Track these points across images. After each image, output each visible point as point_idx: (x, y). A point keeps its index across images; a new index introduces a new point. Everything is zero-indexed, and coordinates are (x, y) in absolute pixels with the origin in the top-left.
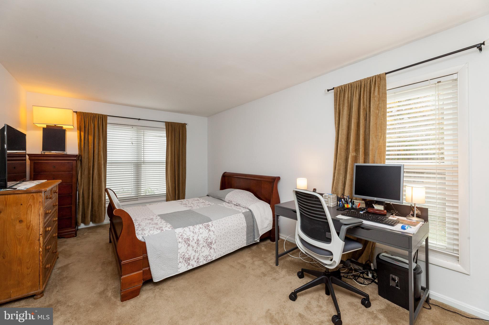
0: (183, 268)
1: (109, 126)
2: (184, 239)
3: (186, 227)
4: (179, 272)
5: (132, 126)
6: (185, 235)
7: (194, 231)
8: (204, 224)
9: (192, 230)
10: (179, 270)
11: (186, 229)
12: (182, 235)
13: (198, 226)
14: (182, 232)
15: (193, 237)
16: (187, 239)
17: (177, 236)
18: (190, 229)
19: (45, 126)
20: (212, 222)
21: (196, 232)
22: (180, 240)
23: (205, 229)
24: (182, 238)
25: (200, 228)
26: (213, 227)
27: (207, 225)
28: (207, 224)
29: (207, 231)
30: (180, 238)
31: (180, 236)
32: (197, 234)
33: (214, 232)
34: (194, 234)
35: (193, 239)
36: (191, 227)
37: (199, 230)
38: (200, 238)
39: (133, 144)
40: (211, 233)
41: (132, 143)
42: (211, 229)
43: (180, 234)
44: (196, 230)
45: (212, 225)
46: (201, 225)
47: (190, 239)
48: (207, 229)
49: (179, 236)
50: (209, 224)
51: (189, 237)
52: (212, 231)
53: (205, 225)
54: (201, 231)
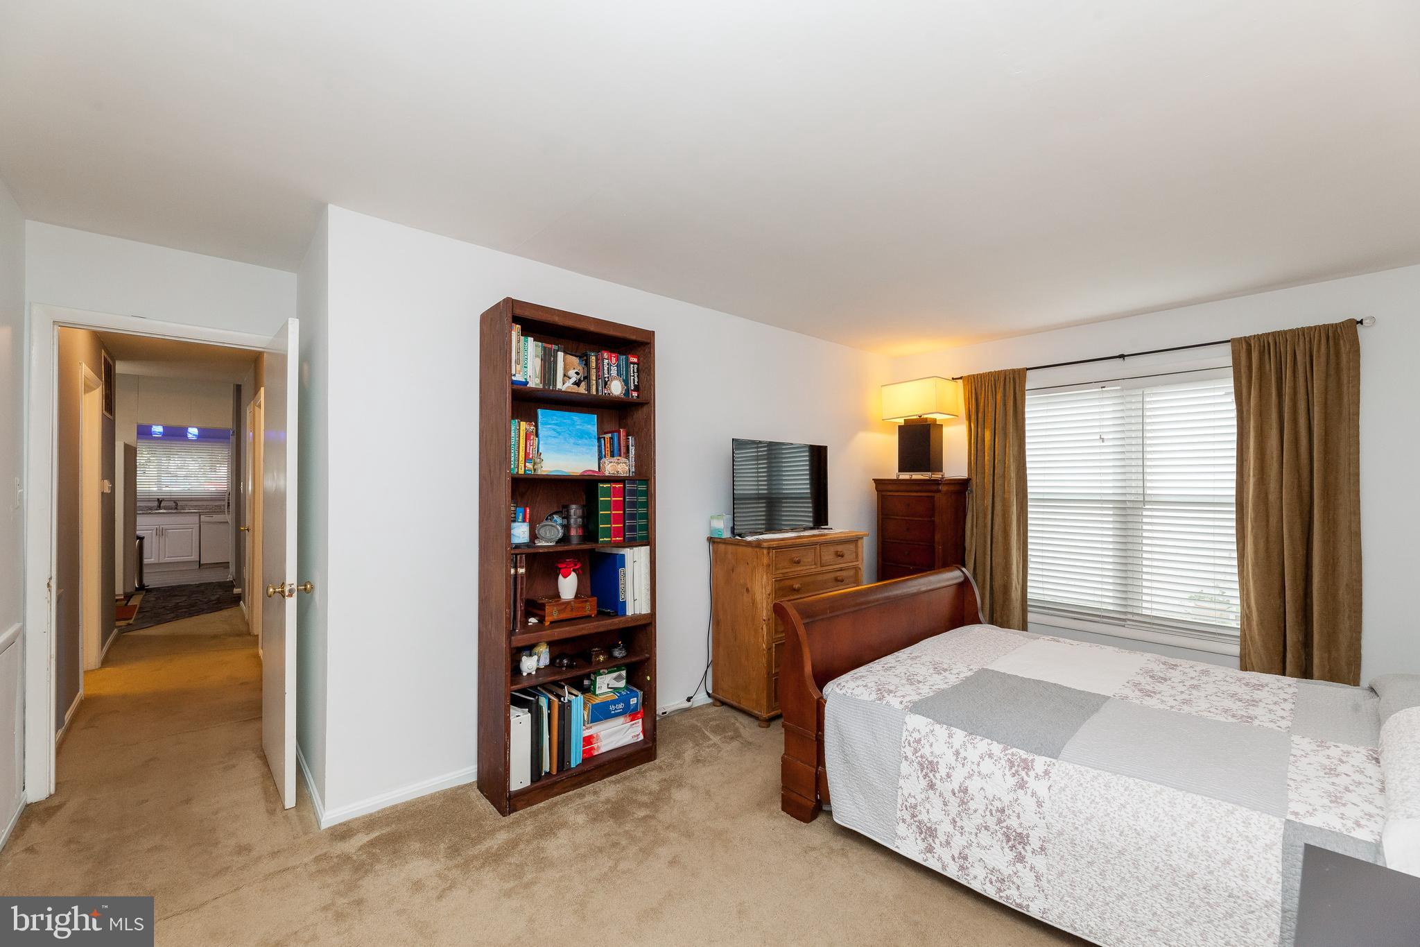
0: (911, 849)
1: (1030, 399)
2: (922, 757)
3: (945, 726)
4: (897, 847)
5: (1102, 383)
6: (927, 746)
7: (962, 751)
8: (1014, 750)
9: (957, 745)
10: (898, 842)
11: (941, 731)
12: (919, 741)
13: (983, 745)
14: (923, 733)
15: (950, 768)
16: (931, 763)
17: (905, 734)
18: (950, 736)
19: (901, 422)
20: (1054, 761)
21: (965, 758)
22: (909, 751)
23: (1007, 771)
24: (916, 751)
25: (991, 756)
26: (1045, 783)
27: (1025, 761)
28: (1024, 756)
29: (1011, 781)
30: (909, 744)
31: (912, 740)
32: (967, 769)
33: (1040, 804)
34: (956, 760)
35: (949, 776)
36: (959, 735)
37: (981, 758)
38: (974, 785)
39: (1103, 440)
40: (1028, 802)
41: (1101, 438)
42: (1032, 783)
43: (916, 735)
44: (972, 754)
45: (1047, 773)
46: (996, 748)
47: (938, 768)
48: (1014, 775)
49: (909, 738)
50: (1033, 761)
51: (938, 762)
52: (1034, 794)
53: (1013, 754)
54: (987, 765)
